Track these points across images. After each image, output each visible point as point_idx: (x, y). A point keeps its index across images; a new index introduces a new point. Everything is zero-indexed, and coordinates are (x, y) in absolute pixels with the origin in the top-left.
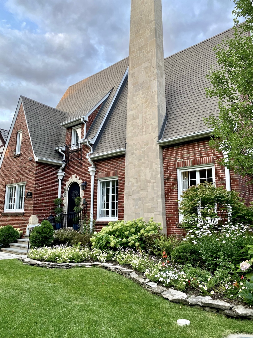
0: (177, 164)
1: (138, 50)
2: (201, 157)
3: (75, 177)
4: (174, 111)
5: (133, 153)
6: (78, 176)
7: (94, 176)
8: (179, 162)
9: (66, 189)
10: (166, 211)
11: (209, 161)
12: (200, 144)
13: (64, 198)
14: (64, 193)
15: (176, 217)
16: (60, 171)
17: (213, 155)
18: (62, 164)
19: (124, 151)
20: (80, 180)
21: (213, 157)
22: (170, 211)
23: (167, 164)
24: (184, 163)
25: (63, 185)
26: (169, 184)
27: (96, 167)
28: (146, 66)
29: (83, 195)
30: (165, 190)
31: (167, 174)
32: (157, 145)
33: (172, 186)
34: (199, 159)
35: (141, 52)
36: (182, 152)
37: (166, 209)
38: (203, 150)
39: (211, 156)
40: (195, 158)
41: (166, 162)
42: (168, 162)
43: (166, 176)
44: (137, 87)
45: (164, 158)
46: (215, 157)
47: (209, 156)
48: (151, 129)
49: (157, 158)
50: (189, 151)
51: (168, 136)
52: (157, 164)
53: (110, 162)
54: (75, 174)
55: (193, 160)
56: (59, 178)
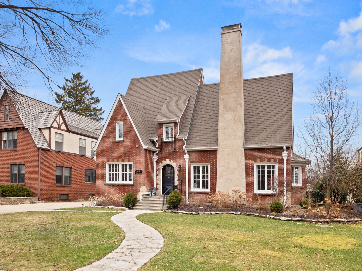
0: (255, 161)
1: (227, 83)
2: (270, 158)
3: (169, 161)
4: (249, 127)
5: (223, 151)
6: (172, 160)
7: (188, 162)
8: (256, 160)
9: (160, 169)
10: (246, 187)
11: (274, 161)
12: (269, 151)
13: (158, 174)
14: (158, 171)
15: (253, 190)
16: (155, 155)
17: (277, 158)
18: (157, 150)
19: (217, 148)
20: (174, 163)
21: (277, 159)
22: (249, 187)
23: (247, 160)
24: (259, 160)
25: (157, 165)
26: (249, 172)
27: (190, 156)
28: (234, 96)
29: (178, 174)
30: (246, 175)
31: (248, 165)
32: (242, 148)
33: (251, 173)
34: (268, 159)
35: (230, 86)
36: (258, 154)
37: (246, 185)
38: (271, 154)
39: (276, 158)
40: (266, 158)
41: (247, 159)
42: (248, 159)
43: (247, 166)
44: (227, 109)
45: (246, 156)
46: (278, 159)
47: (275, 158)
48: (238, 137)
49: (242, 156)
50: (262, 154)
51: (248, 143)
52: (242, 159)
53: (202, 154)
54: (168, 158)
55: (265, 159)
56: (154, 160)
